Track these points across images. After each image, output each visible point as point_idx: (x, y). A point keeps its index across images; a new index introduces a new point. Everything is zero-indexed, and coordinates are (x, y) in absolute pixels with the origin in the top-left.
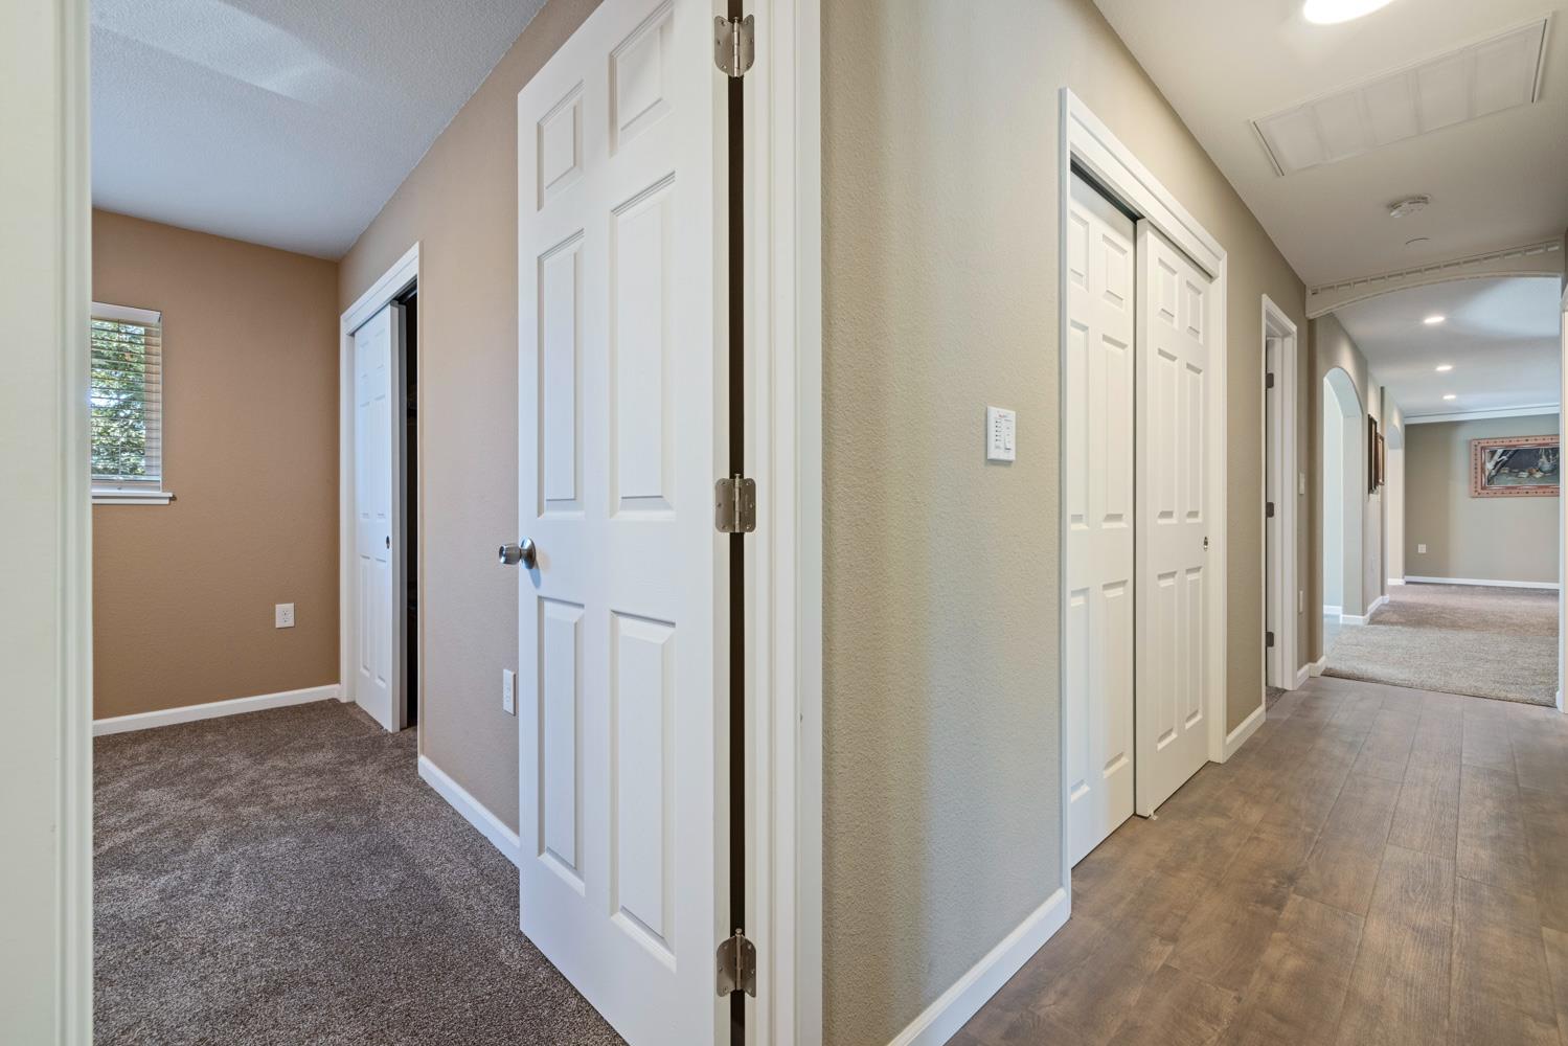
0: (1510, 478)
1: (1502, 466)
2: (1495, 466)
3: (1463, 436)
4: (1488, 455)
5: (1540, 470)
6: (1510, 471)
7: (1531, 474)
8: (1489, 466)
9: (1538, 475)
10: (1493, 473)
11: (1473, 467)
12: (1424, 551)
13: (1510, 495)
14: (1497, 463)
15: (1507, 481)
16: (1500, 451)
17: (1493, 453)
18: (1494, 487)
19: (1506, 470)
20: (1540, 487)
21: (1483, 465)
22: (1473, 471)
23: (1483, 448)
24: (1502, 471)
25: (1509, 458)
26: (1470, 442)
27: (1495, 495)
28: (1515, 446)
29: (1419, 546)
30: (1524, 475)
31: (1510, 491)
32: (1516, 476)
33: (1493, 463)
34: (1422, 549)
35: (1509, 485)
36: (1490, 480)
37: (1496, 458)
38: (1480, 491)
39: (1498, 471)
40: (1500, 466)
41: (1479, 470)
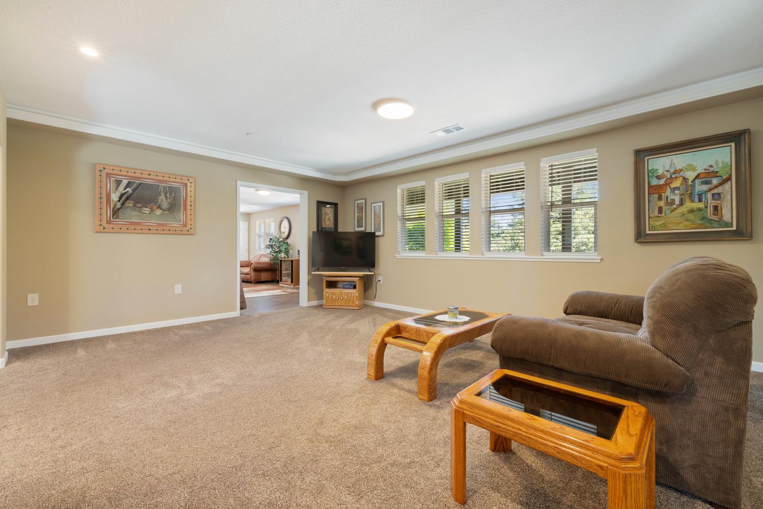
0: (134, 213)
1: (127, 199)
2: (120, 198)
3: (87, 155)
4: (113, 185)
5: (159, 207)
6: (134, 205)
7: (152, 210)
8: (115, 197)
9: (158, 212)
10: (119, 205)
11: (98, 196)
12: (36, 303)
13: (135, 232)
14: (122, 195)
15: (131, 215)
16: (125, 182)
17: (118, 183)
18: (120, 221)
19: (130, 204)
20: (160, 225)
21: (108, 196)
22: (98, 200)
23: (108, 175)
24: (127, 204)
25: (134, 190)
26: (95, 165)
27: (120, 231)
28: (139, 178)
29: (30, 296)
30: (146, 210)
31: (135, 228)
32: (140, 212)
33: (118, 194)
34: (33, 300)
35: (133, 221)
36: (116, 212)
37: (121, 189)
38: (104, 223)
39: (123, 204)
40: (125, 198)
41: (104, 200)
